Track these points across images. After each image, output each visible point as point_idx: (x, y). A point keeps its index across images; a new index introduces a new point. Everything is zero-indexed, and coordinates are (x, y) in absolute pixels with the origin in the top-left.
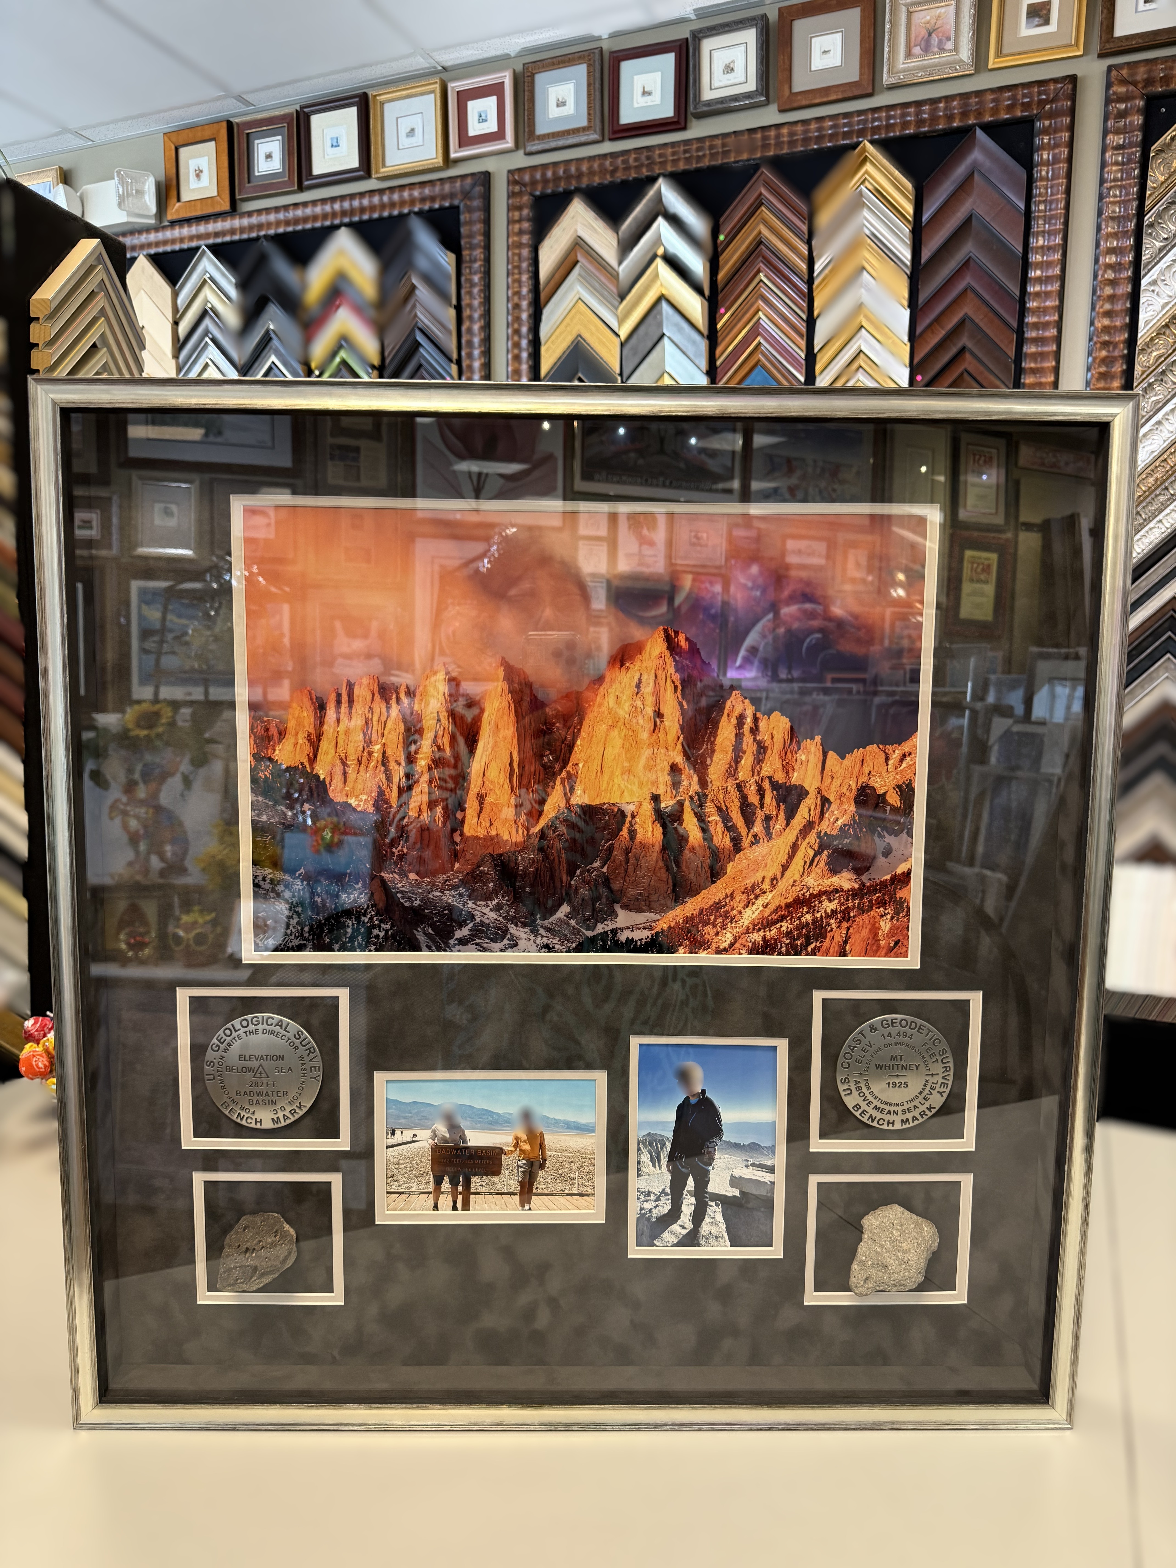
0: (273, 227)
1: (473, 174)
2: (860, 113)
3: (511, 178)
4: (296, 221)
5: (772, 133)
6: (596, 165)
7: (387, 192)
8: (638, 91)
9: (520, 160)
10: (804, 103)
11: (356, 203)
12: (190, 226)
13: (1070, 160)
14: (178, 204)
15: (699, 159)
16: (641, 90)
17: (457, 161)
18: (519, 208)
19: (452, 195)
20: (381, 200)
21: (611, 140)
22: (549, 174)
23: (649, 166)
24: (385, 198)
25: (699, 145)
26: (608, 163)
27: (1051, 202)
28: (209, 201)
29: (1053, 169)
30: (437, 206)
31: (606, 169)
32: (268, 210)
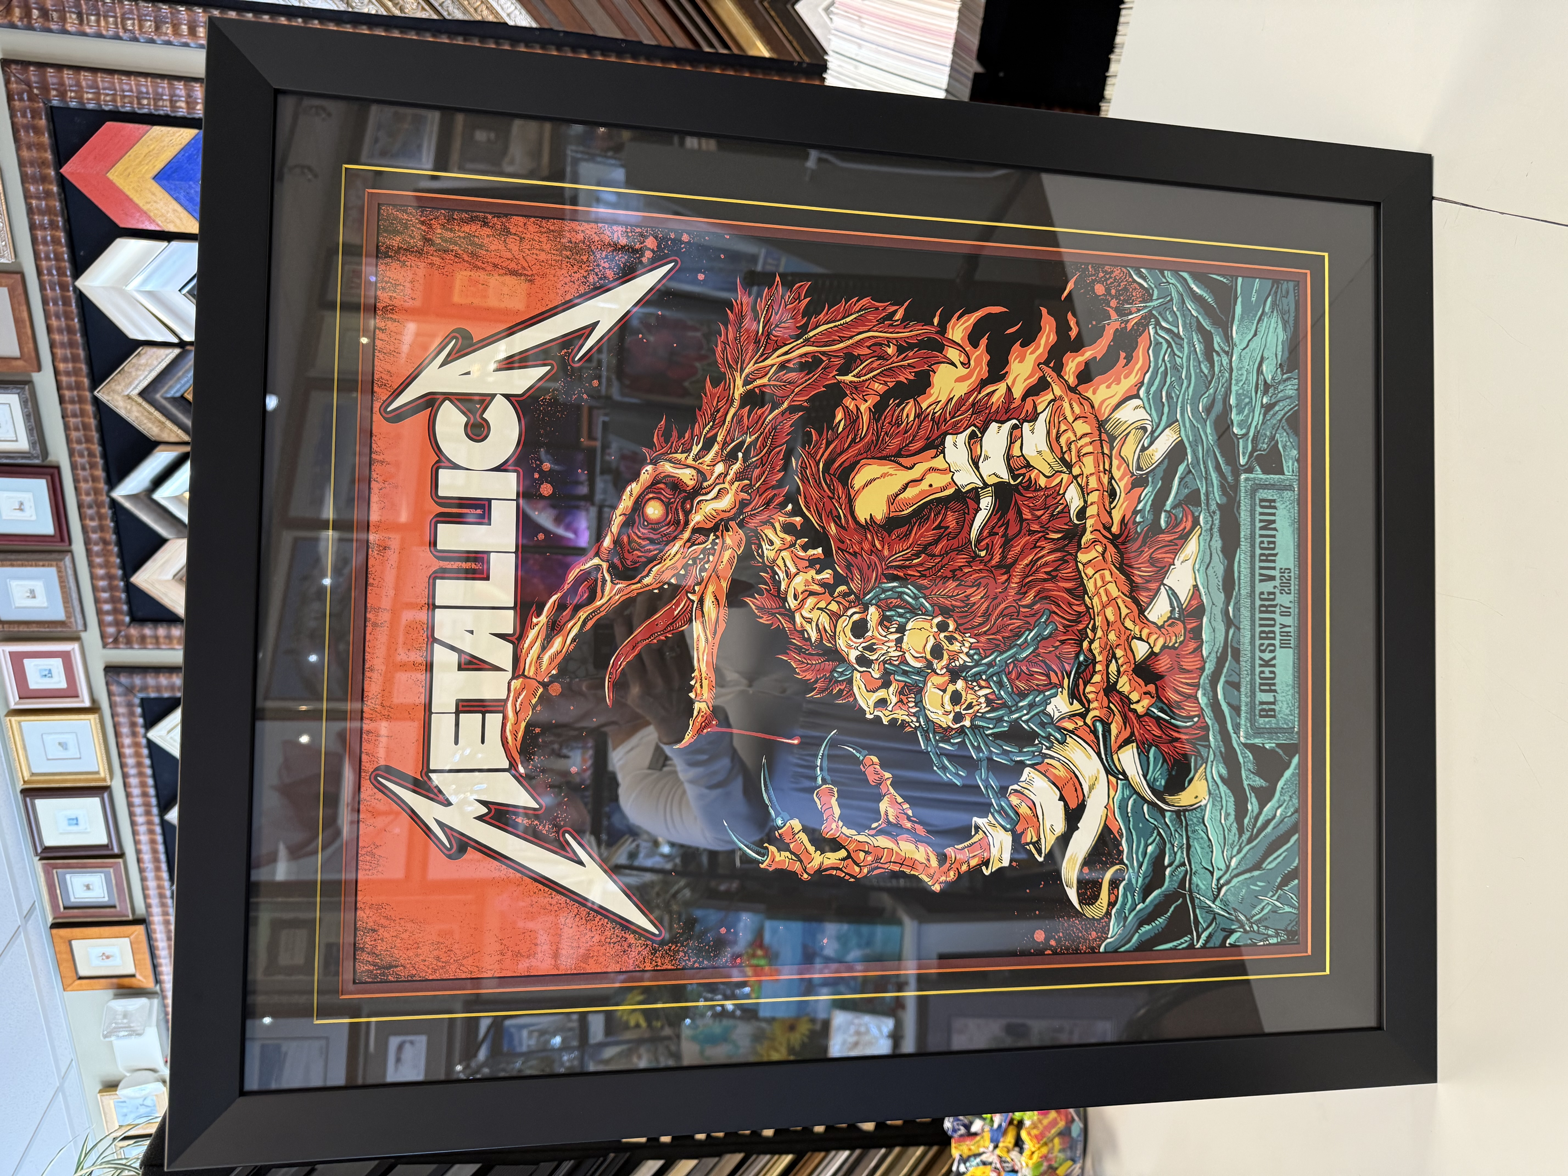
0: (162, 883)
1: (107, 684)
2: (42, 288)
3: (111, 646)
4: (156, 860)
5: (64, 379)
6: (98, 560)
7: (126, 770)
8: (18, 515)
9: (92, 636)
10: (31, 345)
11: (137, 801)
12: (161, 965)
13: (94, 70)
14: (138, 976)
15: (91, 454)
16: (18, 513)
17: (93, 700)
18: (143, 637)
19: (130, 705)
20: (134, 776)
21: (70, 543)
22: (107, 607)
23: (99, 505)
24: (132, 771)
25: (76, 454)
26: (96, 548)
27: (141, 92)
28: (134, 946)
29: (104, 89)
31: (103, 550)
32: (144, 889)
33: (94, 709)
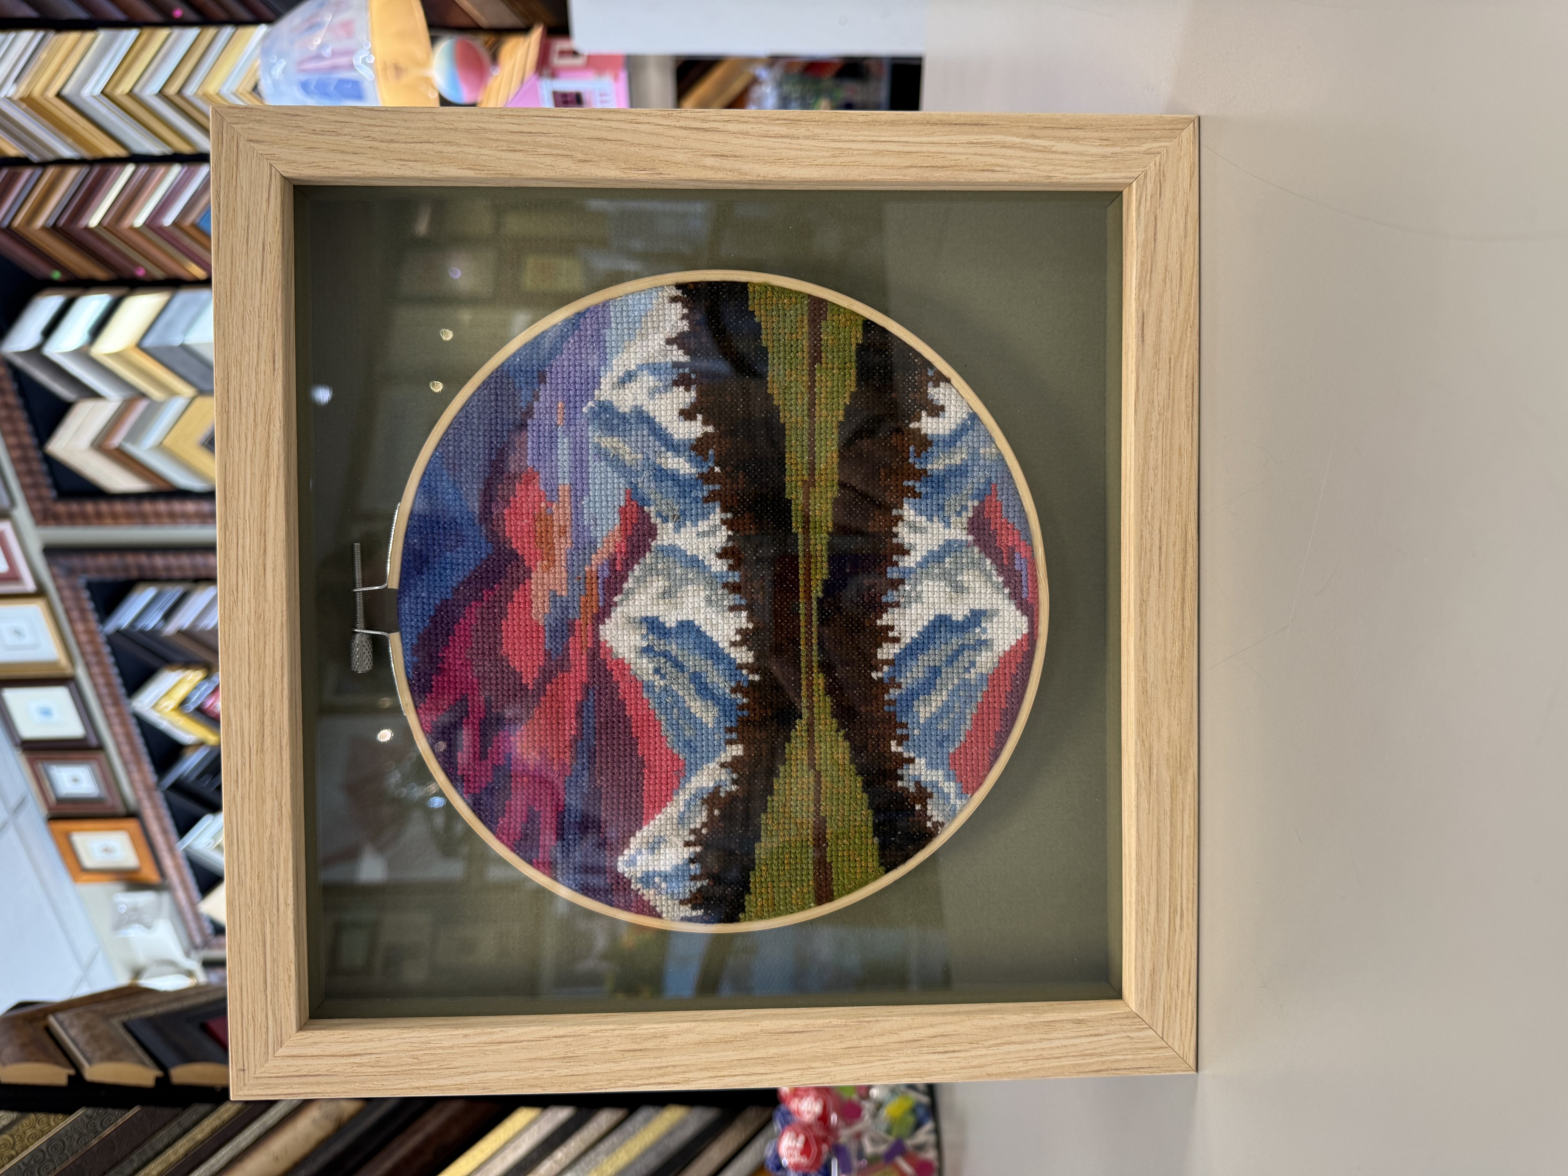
3: (42, 522)
7: (86, 657)
12: (161, 857)
14: (143, 871)
17: (38, 583)
20: (95, 665)
24: (94, 660)
28: (132, 840)
30: (90, 604)
31: (9, 416)
32: (131, 781)
33: (40, 593)
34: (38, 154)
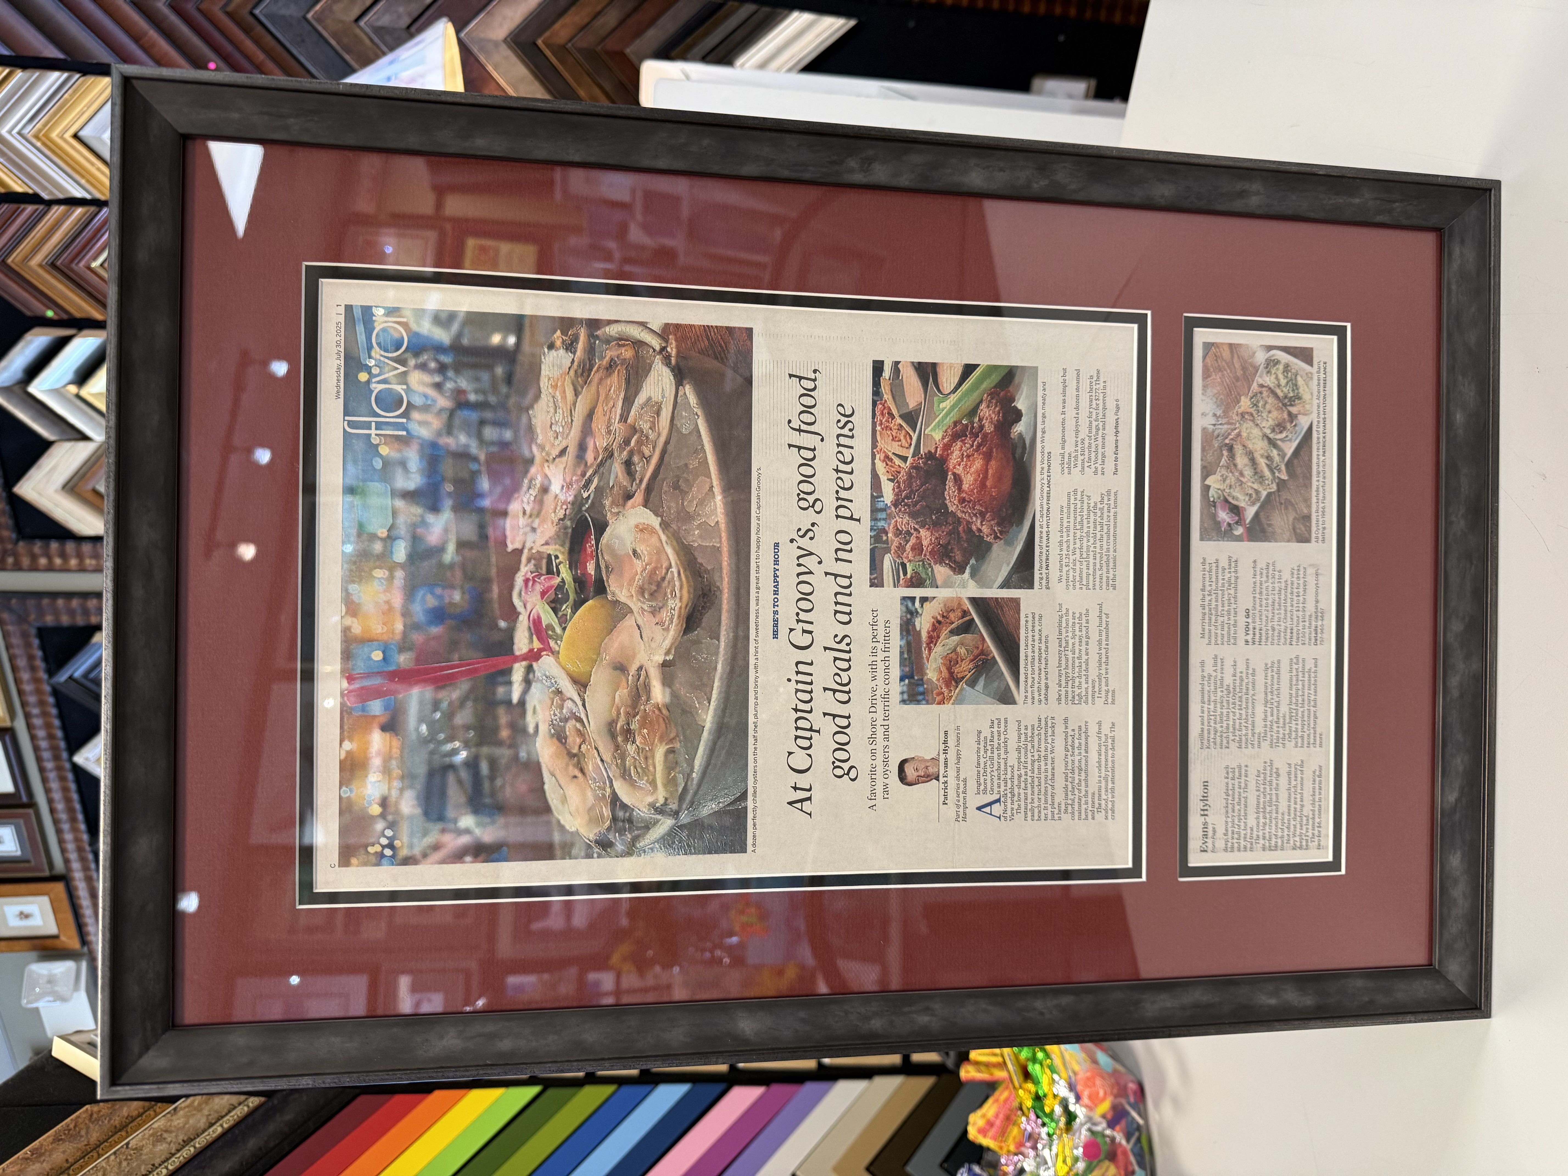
0: (79, 835)
4: (71, 810)
7: (28, 709)
11: (44, 744)
14: (62, 937)
18: (34, 558)
19: (25, 635)
20: (37, 716)
24: (35, 711)
28: (55, 904)
30: (39, 653)
32: (61, 842)
34: (51, 193)
